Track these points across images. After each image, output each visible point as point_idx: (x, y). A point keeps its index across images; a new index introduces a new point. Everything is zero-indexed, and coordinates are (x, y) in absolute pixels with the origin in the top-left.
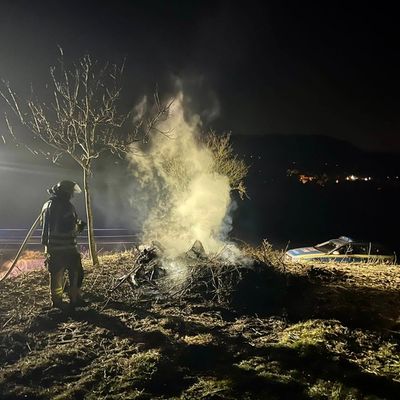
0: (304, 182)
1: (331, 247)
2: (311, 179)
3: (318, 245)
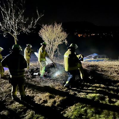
1: (91, 57)
2: (81, 35)
3: (87, 57)
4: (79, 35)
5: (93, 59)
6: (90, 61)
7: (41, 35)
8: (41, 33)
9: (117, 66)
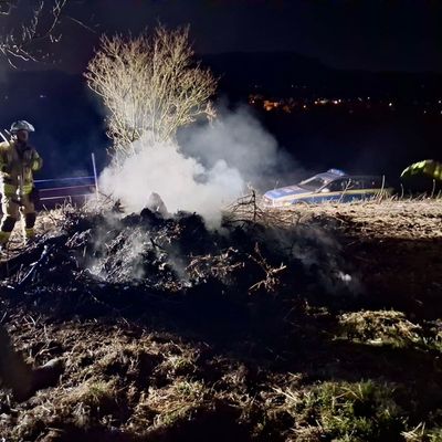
0: (269, 109)
1: (318, 184)
2: (276, 104)
3: (303, 183)
4: (267, 103)
5: (325, 192)
6: (318, 200)
7: (96, 82)
8: (94, 76)
9: (432, 216)
